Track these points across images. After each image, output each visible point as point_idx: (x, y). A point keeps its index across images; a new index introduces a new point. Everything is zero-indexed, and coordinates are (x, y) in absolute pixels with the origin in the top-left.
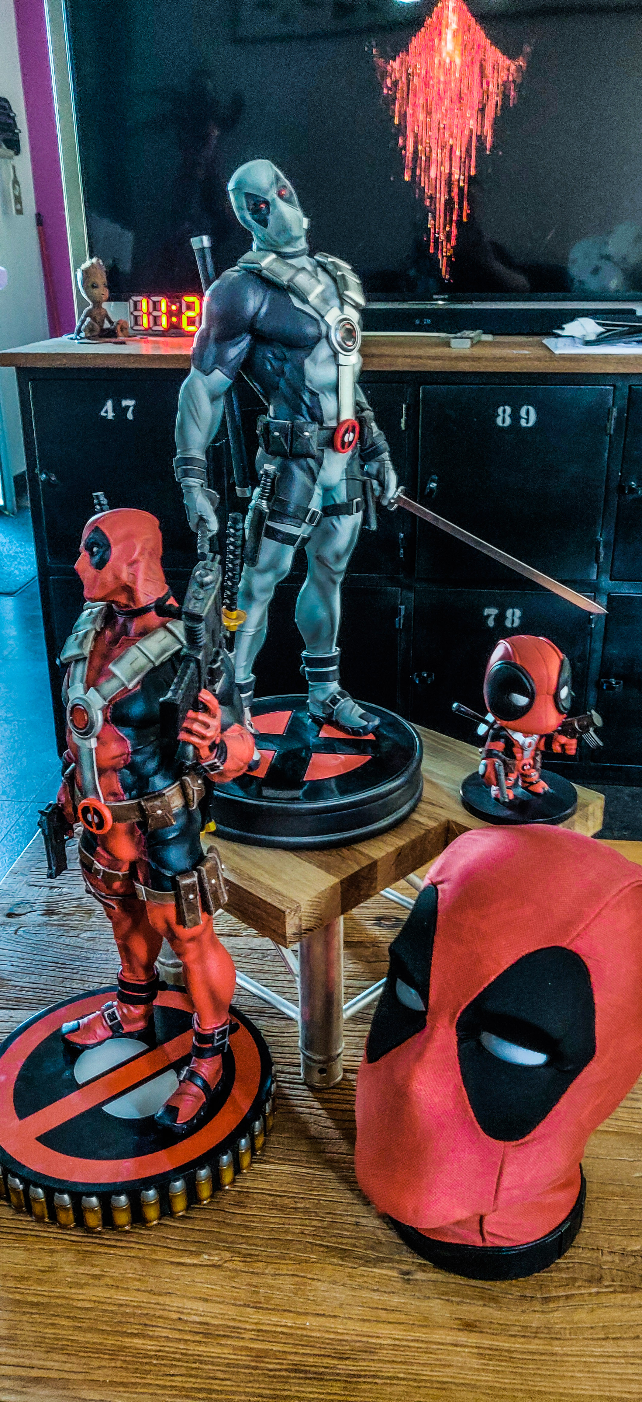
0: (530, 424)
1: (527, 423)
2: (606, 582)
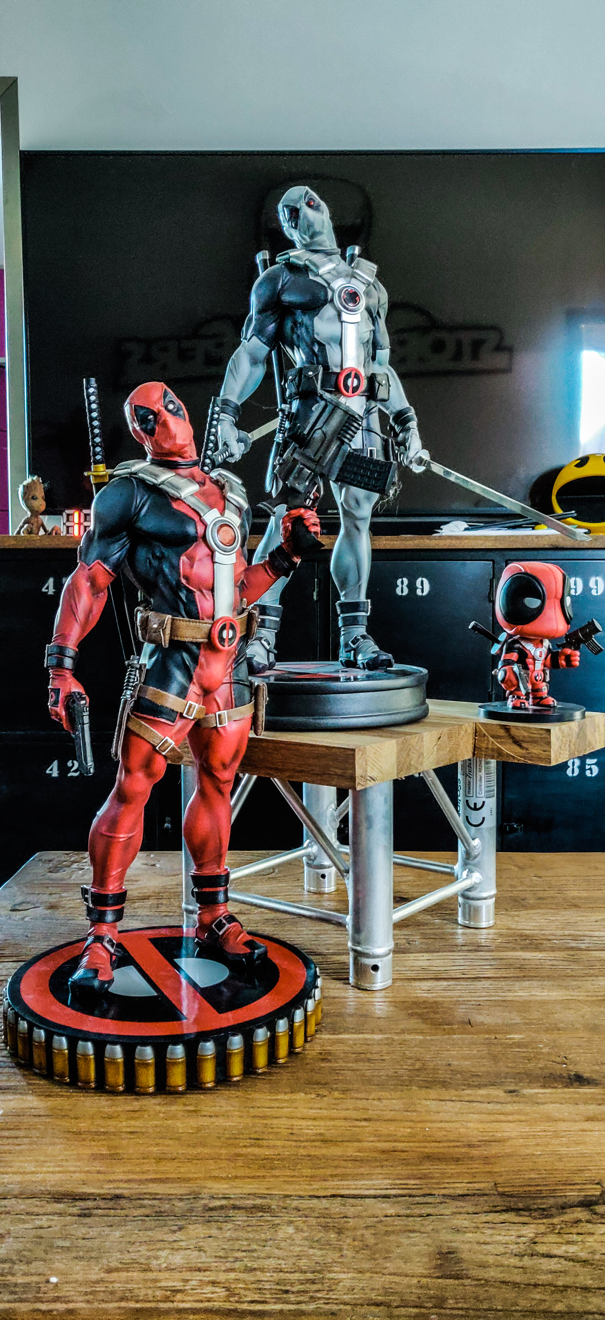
0: (425, 594)
1: (423, 591)
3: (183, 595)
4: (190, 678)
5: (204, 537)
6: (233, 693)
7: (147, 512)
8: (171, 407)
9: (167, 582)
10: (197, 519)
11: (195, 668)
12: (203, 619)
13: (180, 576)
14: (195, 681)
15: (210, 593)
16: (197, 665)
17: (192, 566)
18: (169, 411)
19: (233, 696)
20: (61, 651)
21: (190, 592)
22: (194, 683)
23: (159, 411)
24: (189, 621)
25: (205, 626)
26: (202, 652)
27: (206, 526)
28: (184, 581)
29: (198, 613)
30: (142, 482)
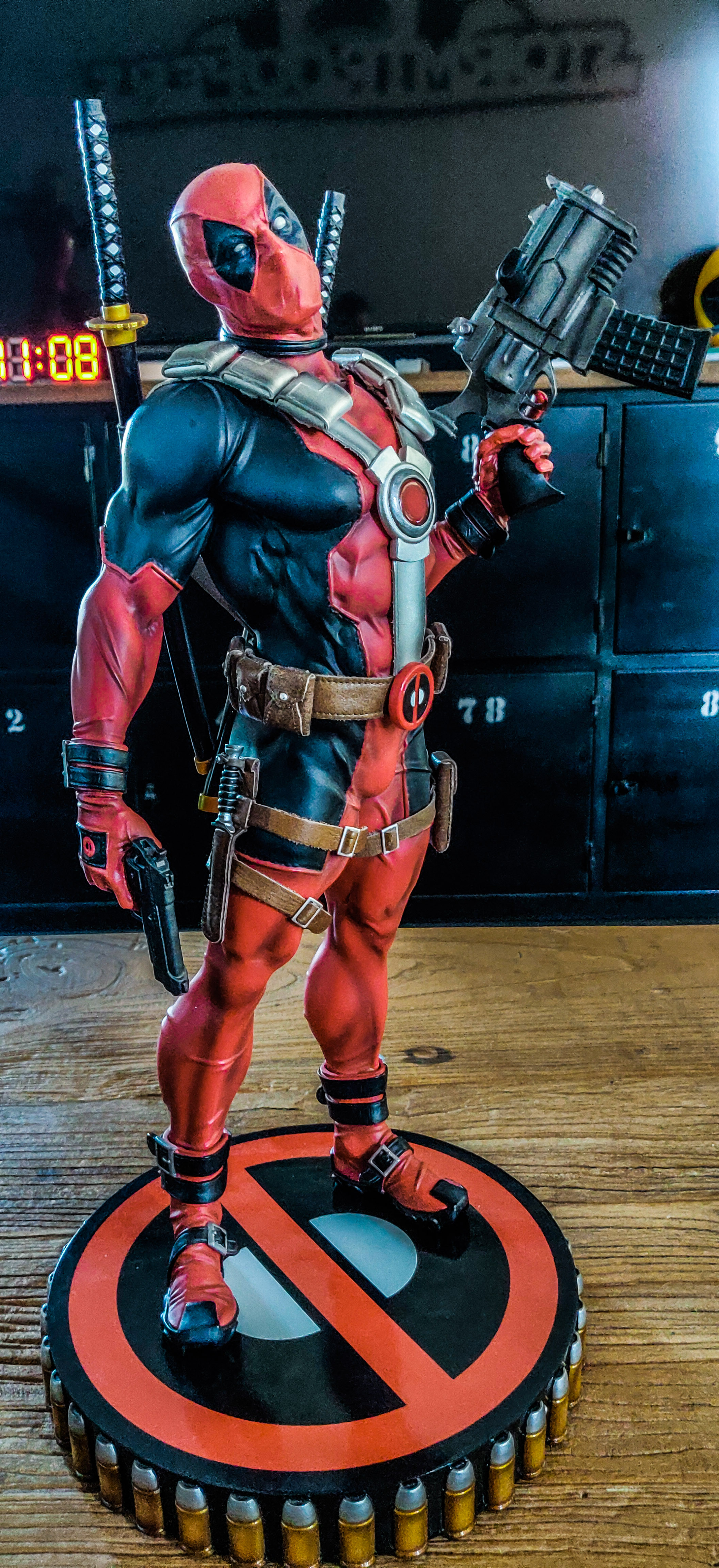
2: (609, 659)
3: (334, 630)
4: (346, 783)
5: (374, 510)
6: (406, 787)
7: (250, 461)
8: (280, 222)
9: (298, 603)
10: (356, 470)
11: (354, 764)
12: (373, 675)
13: (327, 593)
14: (353, 787)
15: (384, 621)
16: (358, 758)
17: (352, 572)
18: (278, 232)
19: (407, 795)
20: (94, 755)
21: (347, 622)
22: (352, 790)
23: (261, 234)
24: (347, 682)
25: (375, 687)
26: (368, 734)
27: (376, 486)
28: (335, 602)
29: (365, 663)
30: (231, 392)
